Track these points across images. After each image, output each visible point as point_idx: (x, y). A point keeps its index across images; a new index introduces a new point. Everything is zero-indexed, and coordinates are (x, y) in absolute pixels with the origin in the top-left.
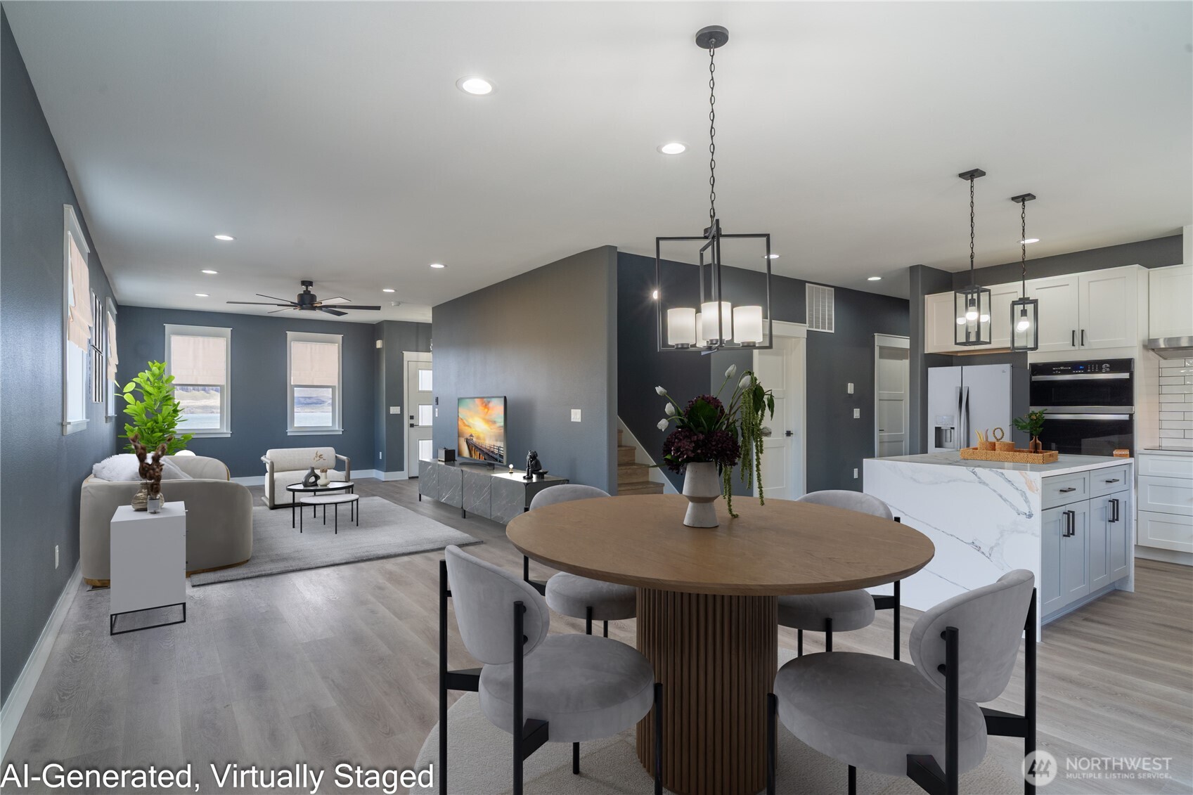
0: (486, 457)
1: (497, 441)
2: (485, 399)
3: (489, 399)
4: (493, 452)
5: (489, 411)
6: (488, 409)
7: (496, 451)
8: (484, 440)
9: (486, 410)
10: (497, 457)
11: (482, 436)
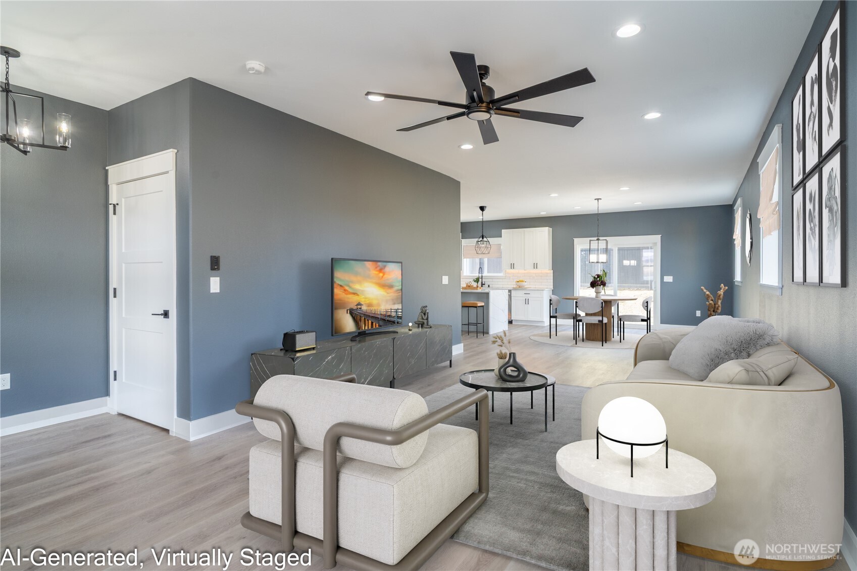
0: (381, 323)
1: (394, 304)
2: (379, 264)
3: (385, 264)
4: (390, 316)
5: (385, 276)
6: (384, 274)
7: (393, 314)
8: (379, 305)
9: (381, 275)
10: (396, 320)
11: (375, 302)
